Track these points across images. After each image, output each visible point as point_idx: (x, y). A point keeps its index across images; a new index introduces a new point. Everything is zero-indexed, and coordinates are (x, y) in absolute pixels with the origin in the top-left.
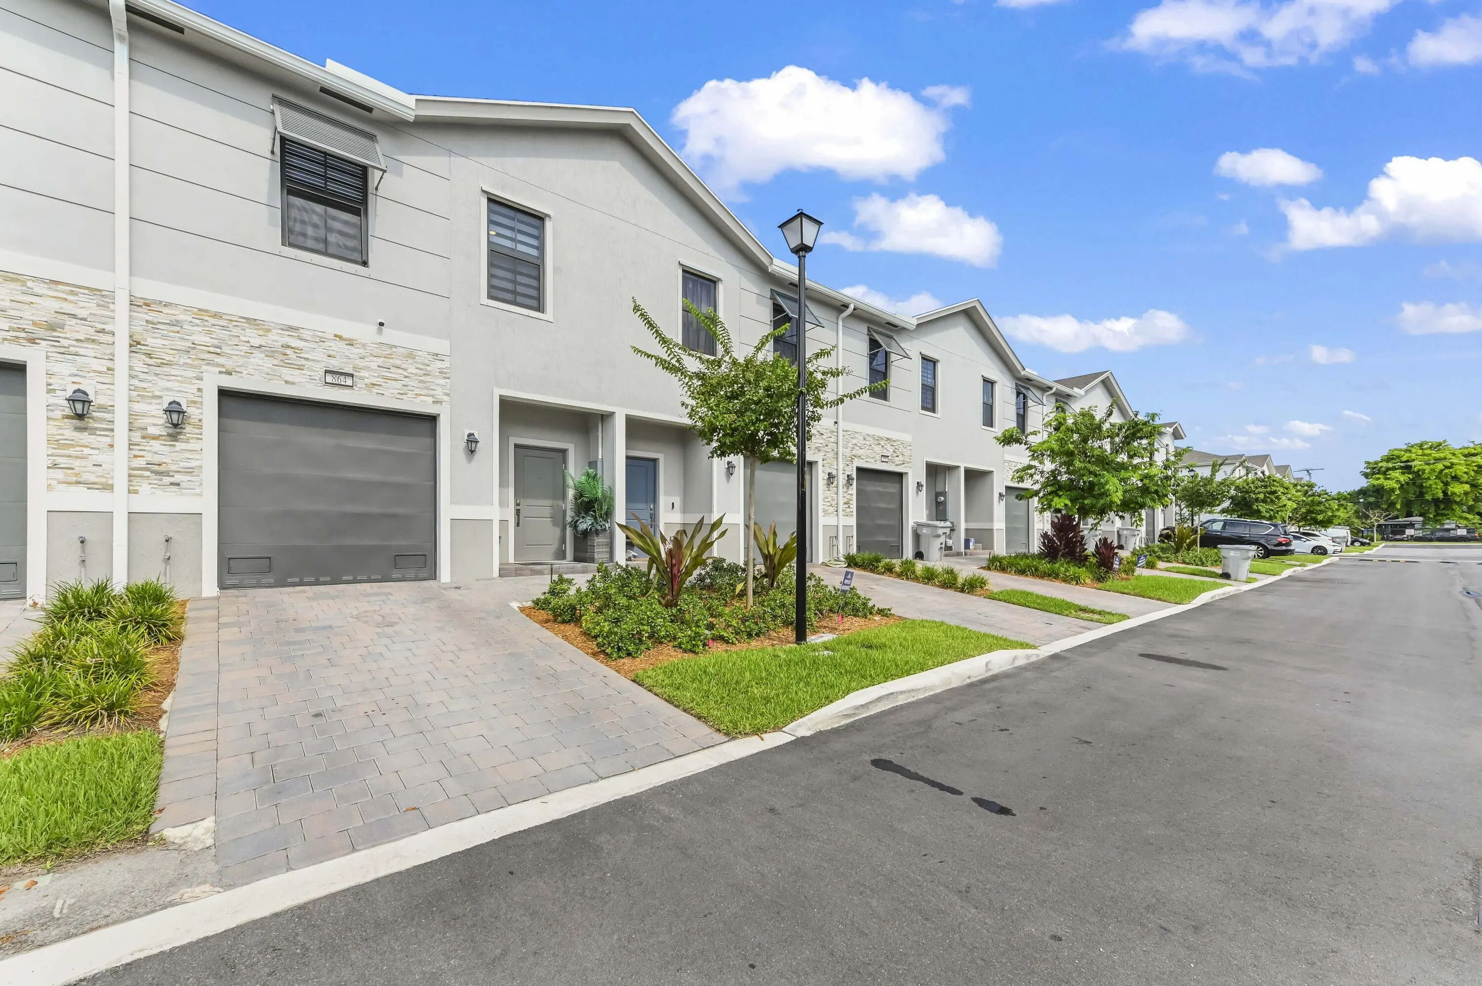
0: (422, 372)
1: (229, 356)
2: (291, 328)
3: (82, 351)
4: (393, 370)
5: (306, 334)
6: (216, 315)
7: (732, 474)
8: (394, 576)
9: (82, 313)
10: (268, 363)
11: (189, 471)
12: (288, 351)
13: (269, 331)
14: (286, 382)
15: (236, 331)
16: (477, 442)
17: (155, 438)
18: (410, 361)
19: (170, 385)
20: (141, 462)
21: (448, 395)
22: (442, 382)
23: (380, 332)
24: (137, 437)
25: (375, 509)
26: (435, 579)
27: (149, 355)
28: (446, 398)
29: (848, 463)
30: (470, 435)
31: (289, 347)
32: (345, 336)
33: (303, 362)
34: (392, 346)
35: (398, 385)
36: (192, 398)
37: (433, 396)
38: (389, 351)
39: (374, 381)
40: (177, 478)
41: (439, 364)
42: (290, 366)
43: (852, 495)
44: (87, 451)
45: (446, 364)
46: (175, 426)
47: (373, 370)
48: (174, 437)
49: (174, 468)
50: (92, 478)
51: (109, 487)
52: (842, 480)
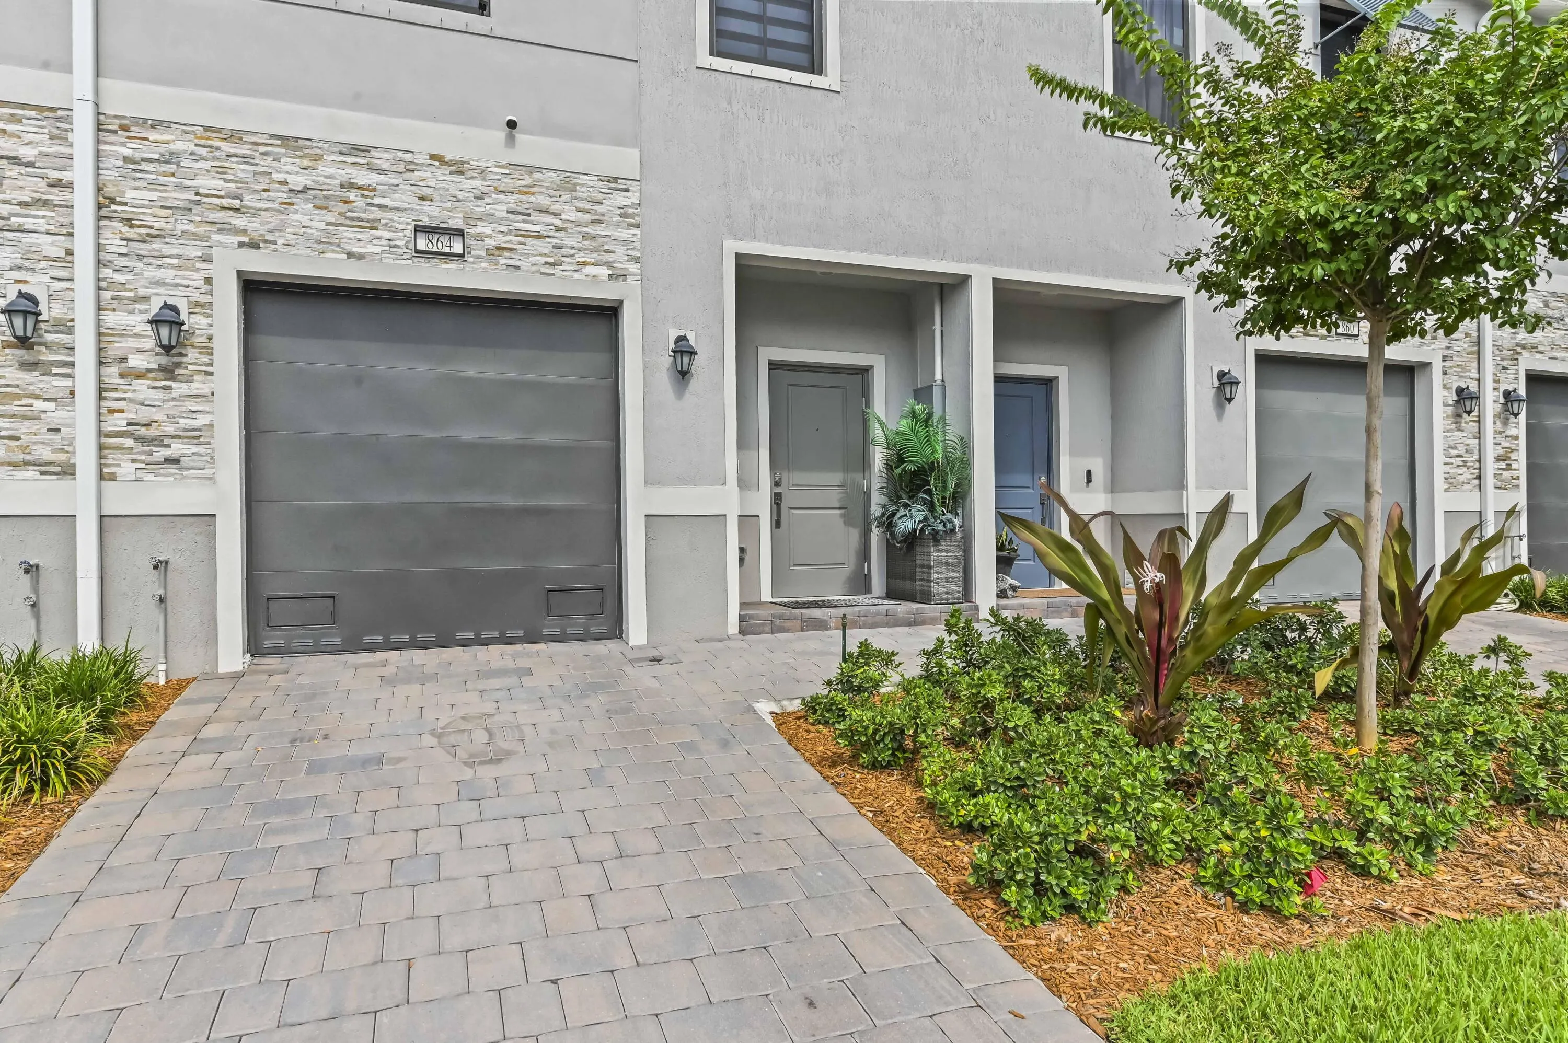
0: (588, 217)
1: (255, 213)
2: (356, 149)
3: (28, 223)
4: (535, 216)
5: (383, 160)
6: (234, 136)
7: (1230, 400)
8: (546, 631)
9: (27, 153)
10: (319, 222)
11: (194, 435)
12: (352, 195)
13: (318, 158)
14: (350, 255)
15: (265, 164)
16: (692, 353)
17: (140, 375)
18: (566, 197)
19: (161, 274)
20: (117, 423)
21: (636, 260)
22: (625, 234)
23: (511, 141)
24: (111, 373)
25: (508, 500)
26: (621, 637)
27: (128, 222)
28: (633, 268)
29: (1505, 363)
30: (681, 339)
31: (351, 186)
32: (448, 157)
33: (376, 213)
34: (533, 169)
35: (544, 246)
36: (195, 295)
37: (608, 264)
38: (528, 181)
39: (502, 241)
40: (177, 448)
41: (620, 199)
42: (357, 223)
43: (1517, 438)
44: (39, 405)
45: (634, 198)
46: (168, 349)
47: (498, 221)
48: (169, 372)
49: (170, 429)
50: (46, 454)
51: (68, 470)
52: (1491, 403)
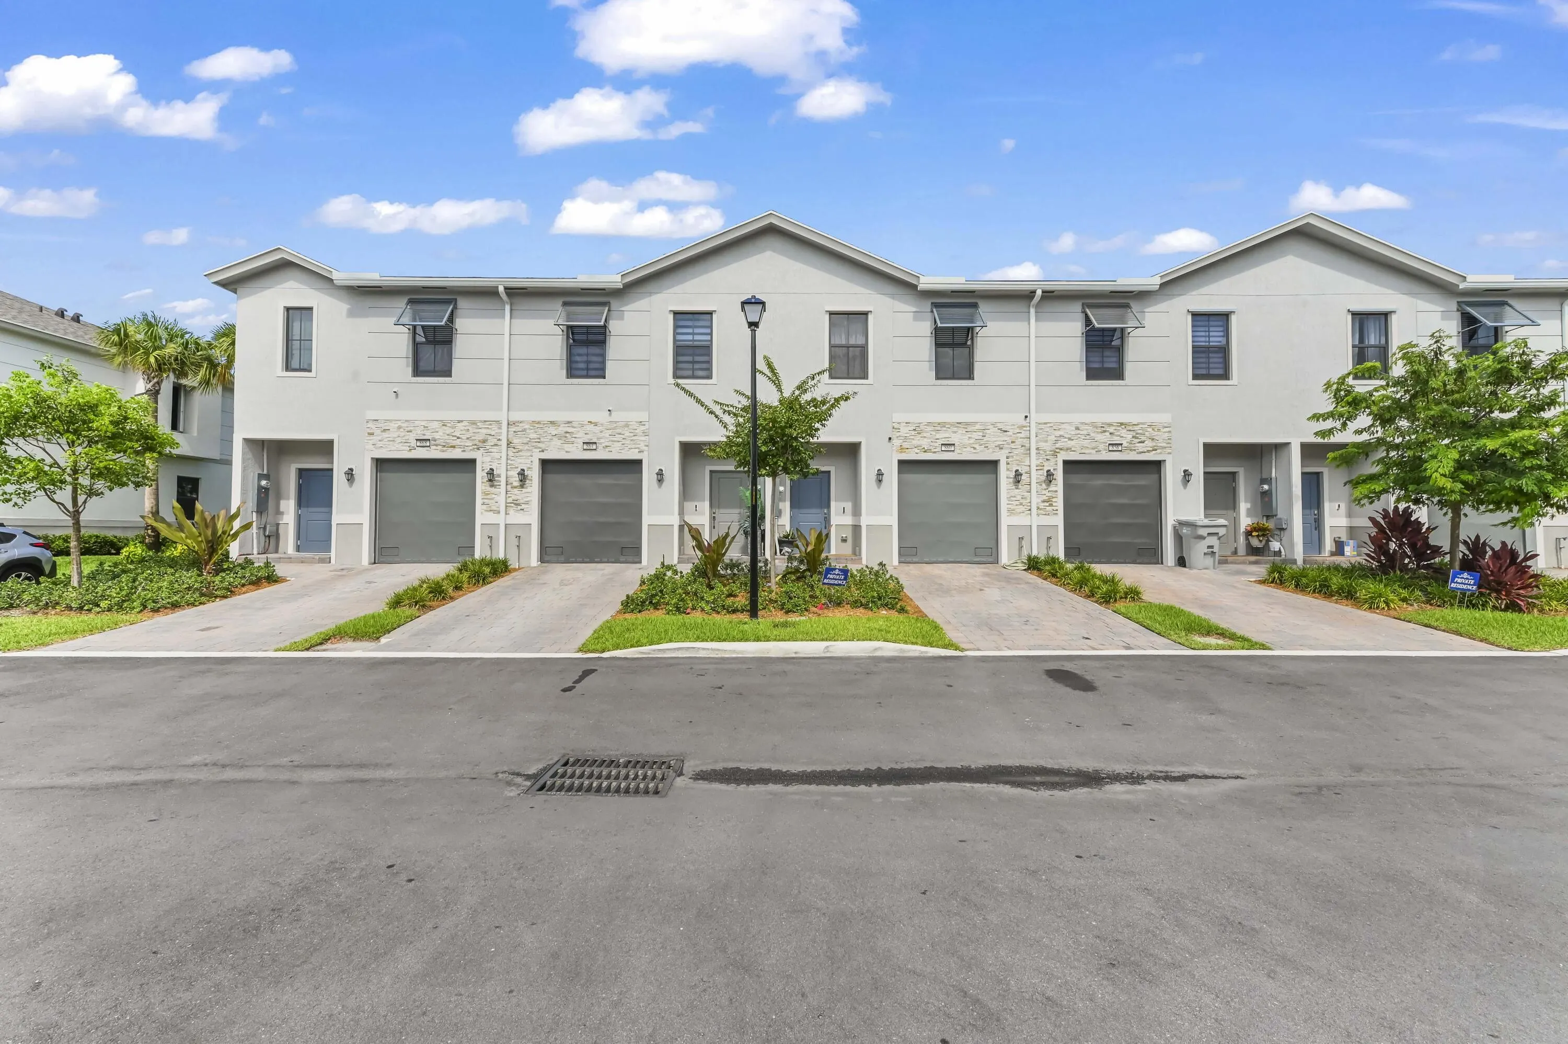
0: (632, 434)
1: (543, 442)
2: (569, 422)
3: (492, 450)
4: (617, 436)
5: (574, 424)
6: (539, 423)
8: (621, 560)
9: (493, 433)
10: (559, 443)
11: (527, 503)
12: (567, 435)
13: (559, 426)
14: (567, 452)
15: (546, 429)
16: (665, 474)
17: (515, 487)
18: (626, 429)
19: (520, 461)
20: (510, 500)
21: (647, 446)
22: (643, 438)
23: (610, 415)
24: (509, 487)
25: (610, 519)
26: (641, 562)
27: (514, 448)
28: (646, 448)
29: (1048, 457)
30: (660, 470)
31: (567, 432)
32: (593, 421)
33: (574, 439)
34: (616, 422)
35: (619, 444)
36: (529, 466)
37: (639, 448)
38: (615, 425)
39: (607, 444)
40: (523, 506)
41: (643, 428)
42: (568, 443)
43: (1056, 491)
44: (494, 496)
45: (647, 427)
46: (521, 481)
47: (607, 438)
48: (522, 486)
49: (522, 501)
50: (494, 508)
51: (499, 512)
52: (1037, 476)
